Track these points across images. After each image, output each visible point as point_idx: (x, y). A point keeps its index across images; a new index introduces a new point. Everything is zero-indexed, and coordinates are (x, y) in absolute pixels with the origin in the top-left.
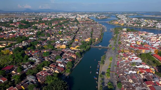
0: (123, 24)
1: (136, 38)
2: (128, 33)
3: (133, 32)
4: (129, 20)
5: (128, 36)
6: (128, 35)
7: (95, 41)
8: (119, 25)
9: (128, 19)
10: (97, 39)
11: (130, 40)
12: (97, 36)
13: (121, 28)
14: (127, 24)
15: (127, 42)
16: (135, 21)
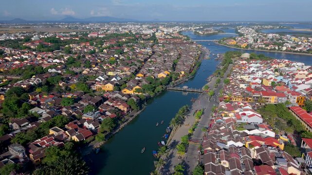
0: (246, 44)
1: (264, 72)
2: (251, 62)
3: (261, 61)
4: (260, 37)
5: (249, 68)
6: (250, 66)
7: (178, 77)
8: (238, 46)
9: (258, 35)
10: (183, 73)
11: (249, 77)
12: (185, 68)
13: (238, 52)
14: (254, 44)
15: (243, 81)
16: (272, 39)
